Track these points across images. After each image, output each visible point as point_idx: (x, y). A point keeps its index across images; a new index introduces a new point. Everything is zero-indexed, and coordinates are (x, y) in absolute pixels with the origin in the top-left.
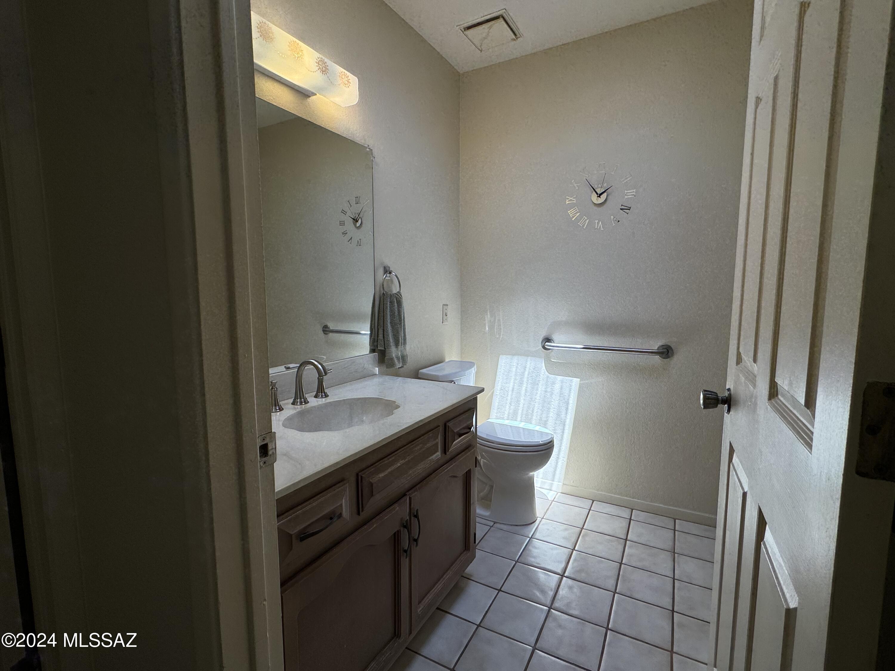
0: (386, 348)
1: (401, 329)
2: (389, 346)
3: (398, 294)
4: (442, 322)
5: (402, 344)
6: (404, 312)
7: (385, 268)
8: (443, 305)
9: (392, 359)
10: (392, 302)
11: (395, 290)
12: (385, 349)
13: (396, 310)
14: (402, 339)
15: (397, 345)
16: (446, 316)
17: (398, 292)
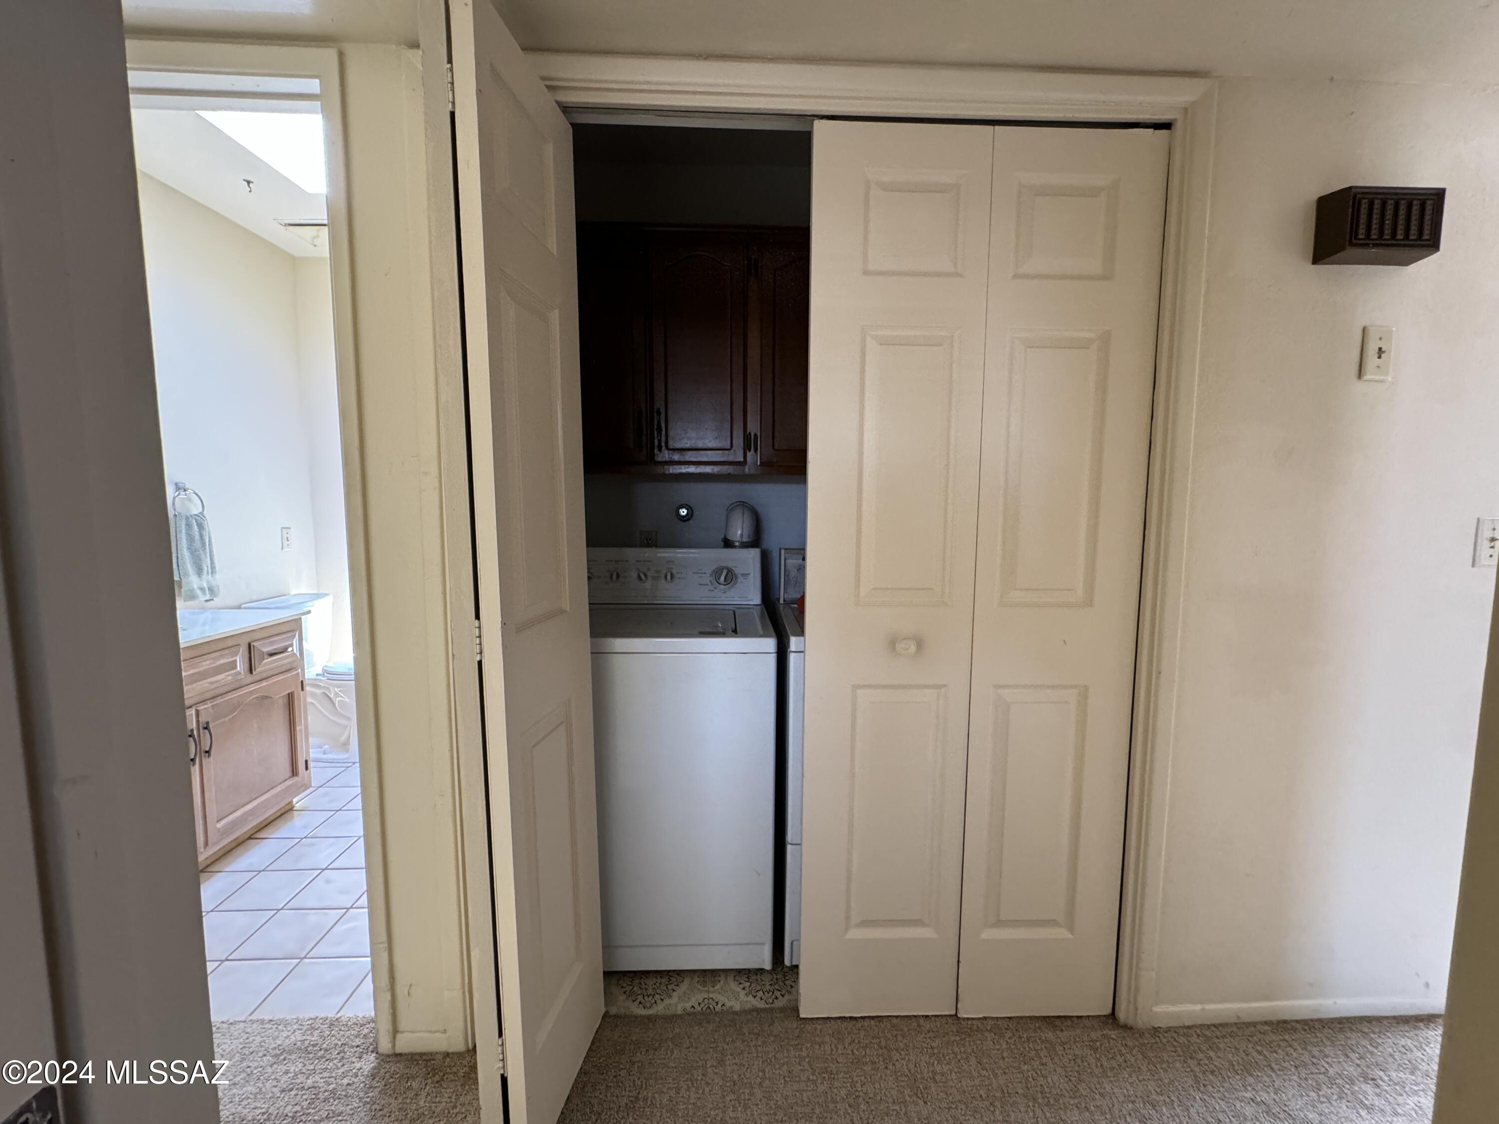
0: (182, 577)
1: (205, 554)
2: (187, 574)
3: (200, 515)
4: (282, 549)
5: (208, 573)
6: (210, 537)
7: (176, 484)
8: (282, 528)
9: (192, 590)
10: (189, 525)
11: (195, 510)
12: (181, 579)
13: (197, 533)
14: (207, 567)
15: (199, 571)
16: (288, 540)
17: (201, 513)
